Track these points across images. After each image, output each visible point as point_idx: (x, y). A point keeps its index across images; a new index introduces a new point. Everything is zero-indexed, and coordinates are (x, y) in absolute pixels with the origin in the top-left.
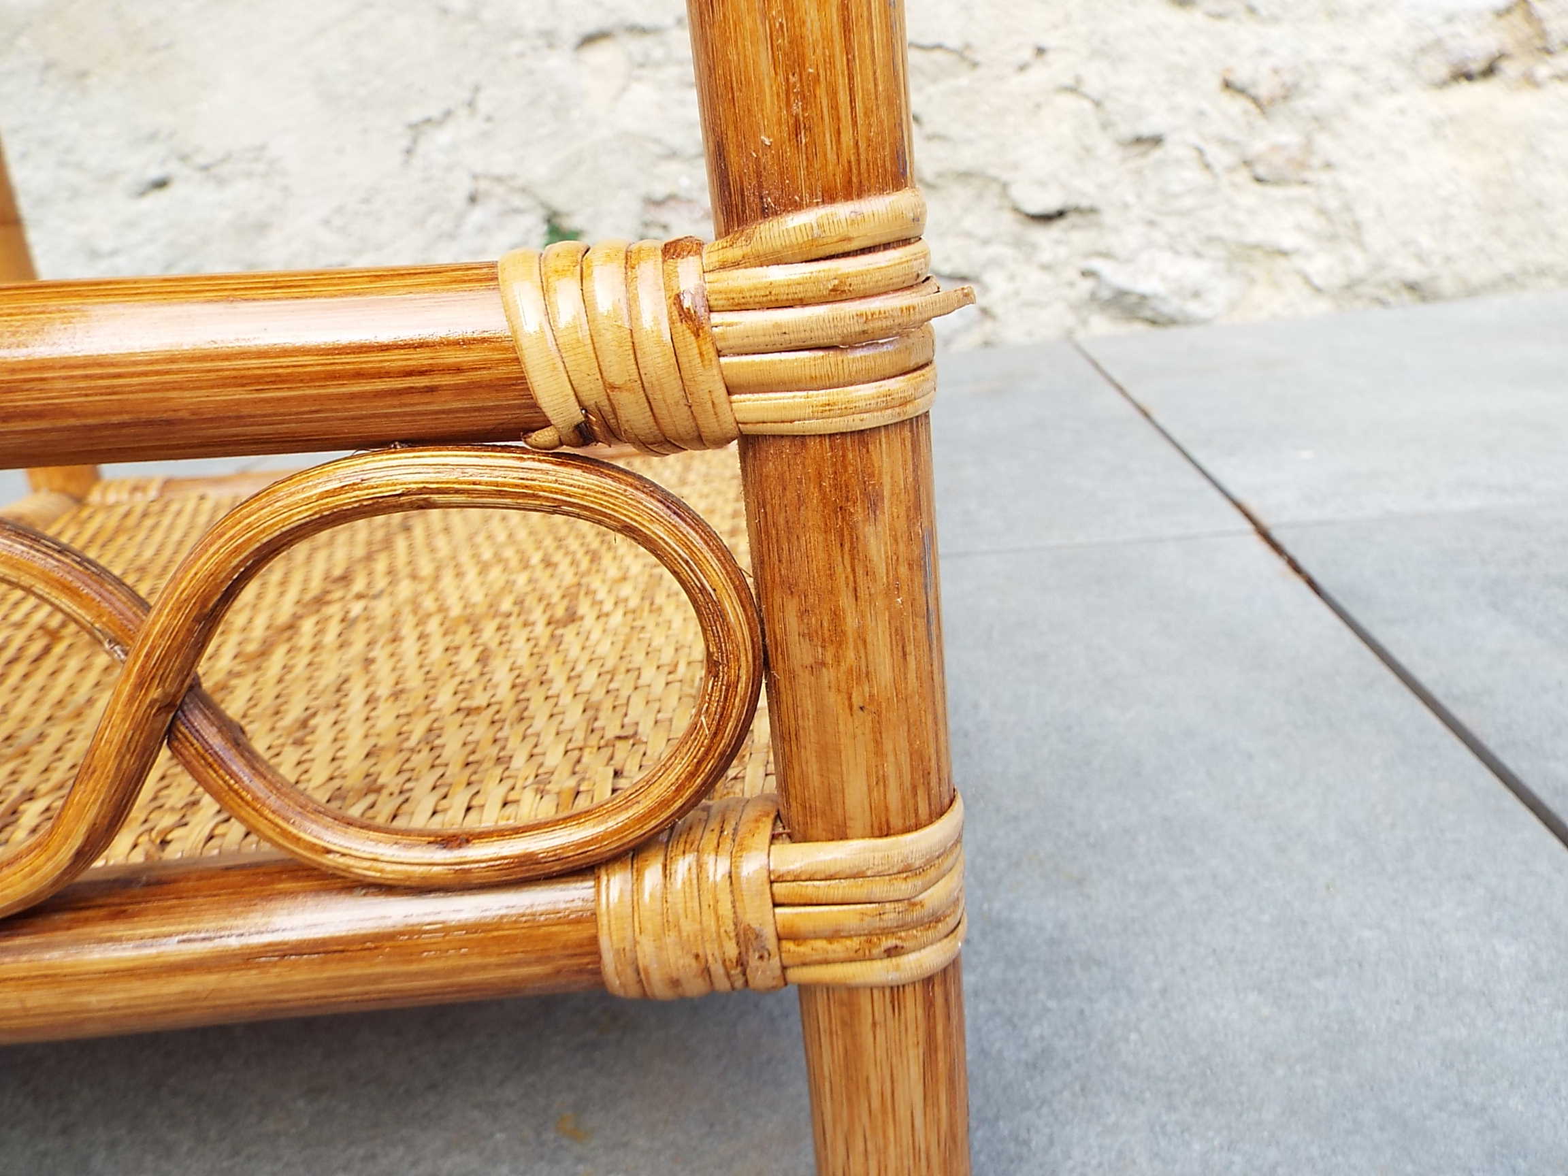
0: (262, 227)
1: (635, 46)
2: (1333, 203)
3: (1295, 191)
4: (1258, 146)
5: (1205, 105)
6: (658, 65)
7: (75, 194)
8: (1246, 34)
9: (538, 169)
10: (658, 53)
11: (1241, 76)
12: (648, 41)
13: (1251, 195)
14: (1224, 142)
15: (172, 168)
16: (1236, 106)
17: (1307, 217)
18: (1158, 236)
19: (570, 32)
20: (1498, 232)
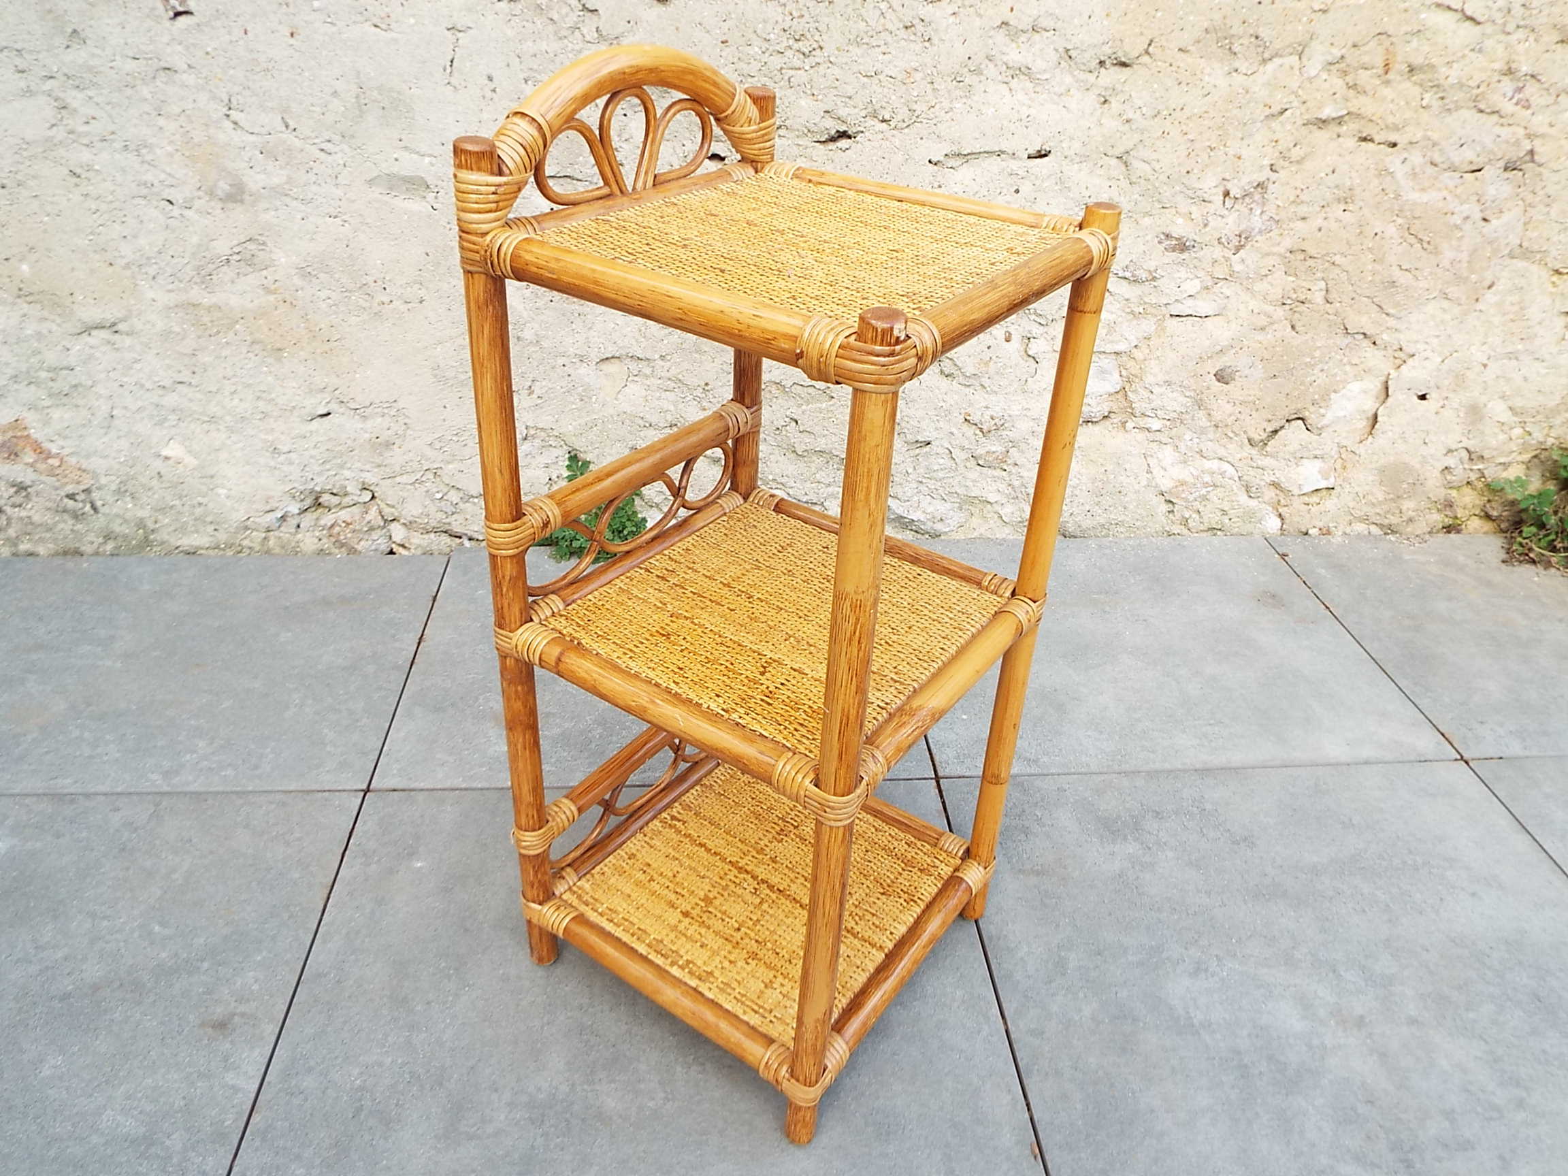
0: (389, 445)
1: (634, 366)
2: (1016, 483)
3: (998, 473)
4: (980, 451)
5: (954, 430)
6: (646, 376)
7: (265, 415)
8: (980, 398)
9: (568, 427)
10: (648, 371)
11: (975, 418)
12: (641, 364)
13: (975, 473)
14: (963, 448)
15: (333, 407)
16: (970, 431)
17: (1003, 487)
18: (922, 488)
19: (595, 356)
20: (1098, 504)
